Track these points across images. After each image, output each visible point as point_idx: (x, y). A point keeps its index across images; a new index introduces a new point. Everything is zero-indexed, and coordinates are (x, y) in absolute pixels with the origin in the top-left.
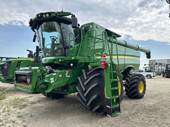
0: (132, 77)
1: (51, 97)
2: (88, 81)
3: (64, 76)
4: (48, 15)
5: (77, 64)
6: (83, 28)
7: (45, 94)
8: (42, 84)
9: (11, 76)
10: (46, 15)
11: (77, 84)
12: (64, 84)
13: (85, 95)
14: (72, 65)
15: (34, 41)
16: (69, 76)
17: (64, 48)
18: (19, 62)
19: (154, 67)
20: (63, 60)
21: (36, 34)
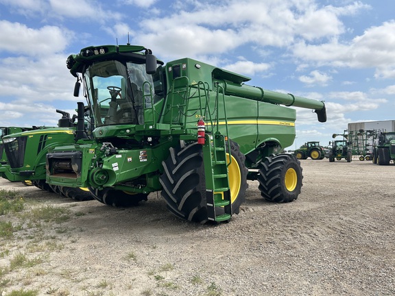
0: (273, 160)
1: (114, 204)
2: (178, 167)
3: (136, 159)
4: (102, 51)
5: (159, 137)
6: (170, 69)
7: (102, 199)
8: (98, 172)
9: (28, 166)
10: (99, 51)
11: (161, 174)
12: (137, 174)
13: (174, 191)
14: (150, 139)
15: (76, 94)
16: (146, 160)
17: (134, 108)
18: (42, 136)
19: (357, 139)
20: (133, 132)
21: (80, 82)
